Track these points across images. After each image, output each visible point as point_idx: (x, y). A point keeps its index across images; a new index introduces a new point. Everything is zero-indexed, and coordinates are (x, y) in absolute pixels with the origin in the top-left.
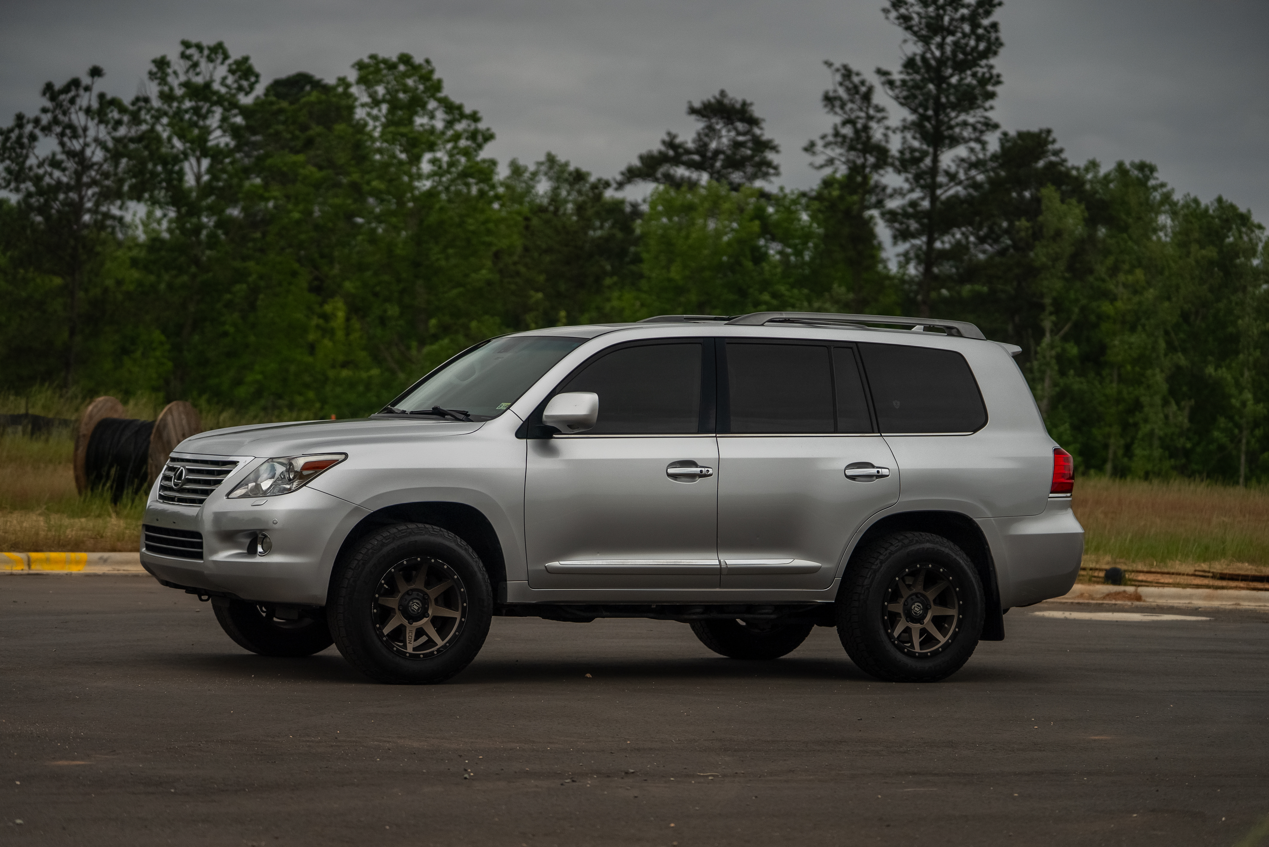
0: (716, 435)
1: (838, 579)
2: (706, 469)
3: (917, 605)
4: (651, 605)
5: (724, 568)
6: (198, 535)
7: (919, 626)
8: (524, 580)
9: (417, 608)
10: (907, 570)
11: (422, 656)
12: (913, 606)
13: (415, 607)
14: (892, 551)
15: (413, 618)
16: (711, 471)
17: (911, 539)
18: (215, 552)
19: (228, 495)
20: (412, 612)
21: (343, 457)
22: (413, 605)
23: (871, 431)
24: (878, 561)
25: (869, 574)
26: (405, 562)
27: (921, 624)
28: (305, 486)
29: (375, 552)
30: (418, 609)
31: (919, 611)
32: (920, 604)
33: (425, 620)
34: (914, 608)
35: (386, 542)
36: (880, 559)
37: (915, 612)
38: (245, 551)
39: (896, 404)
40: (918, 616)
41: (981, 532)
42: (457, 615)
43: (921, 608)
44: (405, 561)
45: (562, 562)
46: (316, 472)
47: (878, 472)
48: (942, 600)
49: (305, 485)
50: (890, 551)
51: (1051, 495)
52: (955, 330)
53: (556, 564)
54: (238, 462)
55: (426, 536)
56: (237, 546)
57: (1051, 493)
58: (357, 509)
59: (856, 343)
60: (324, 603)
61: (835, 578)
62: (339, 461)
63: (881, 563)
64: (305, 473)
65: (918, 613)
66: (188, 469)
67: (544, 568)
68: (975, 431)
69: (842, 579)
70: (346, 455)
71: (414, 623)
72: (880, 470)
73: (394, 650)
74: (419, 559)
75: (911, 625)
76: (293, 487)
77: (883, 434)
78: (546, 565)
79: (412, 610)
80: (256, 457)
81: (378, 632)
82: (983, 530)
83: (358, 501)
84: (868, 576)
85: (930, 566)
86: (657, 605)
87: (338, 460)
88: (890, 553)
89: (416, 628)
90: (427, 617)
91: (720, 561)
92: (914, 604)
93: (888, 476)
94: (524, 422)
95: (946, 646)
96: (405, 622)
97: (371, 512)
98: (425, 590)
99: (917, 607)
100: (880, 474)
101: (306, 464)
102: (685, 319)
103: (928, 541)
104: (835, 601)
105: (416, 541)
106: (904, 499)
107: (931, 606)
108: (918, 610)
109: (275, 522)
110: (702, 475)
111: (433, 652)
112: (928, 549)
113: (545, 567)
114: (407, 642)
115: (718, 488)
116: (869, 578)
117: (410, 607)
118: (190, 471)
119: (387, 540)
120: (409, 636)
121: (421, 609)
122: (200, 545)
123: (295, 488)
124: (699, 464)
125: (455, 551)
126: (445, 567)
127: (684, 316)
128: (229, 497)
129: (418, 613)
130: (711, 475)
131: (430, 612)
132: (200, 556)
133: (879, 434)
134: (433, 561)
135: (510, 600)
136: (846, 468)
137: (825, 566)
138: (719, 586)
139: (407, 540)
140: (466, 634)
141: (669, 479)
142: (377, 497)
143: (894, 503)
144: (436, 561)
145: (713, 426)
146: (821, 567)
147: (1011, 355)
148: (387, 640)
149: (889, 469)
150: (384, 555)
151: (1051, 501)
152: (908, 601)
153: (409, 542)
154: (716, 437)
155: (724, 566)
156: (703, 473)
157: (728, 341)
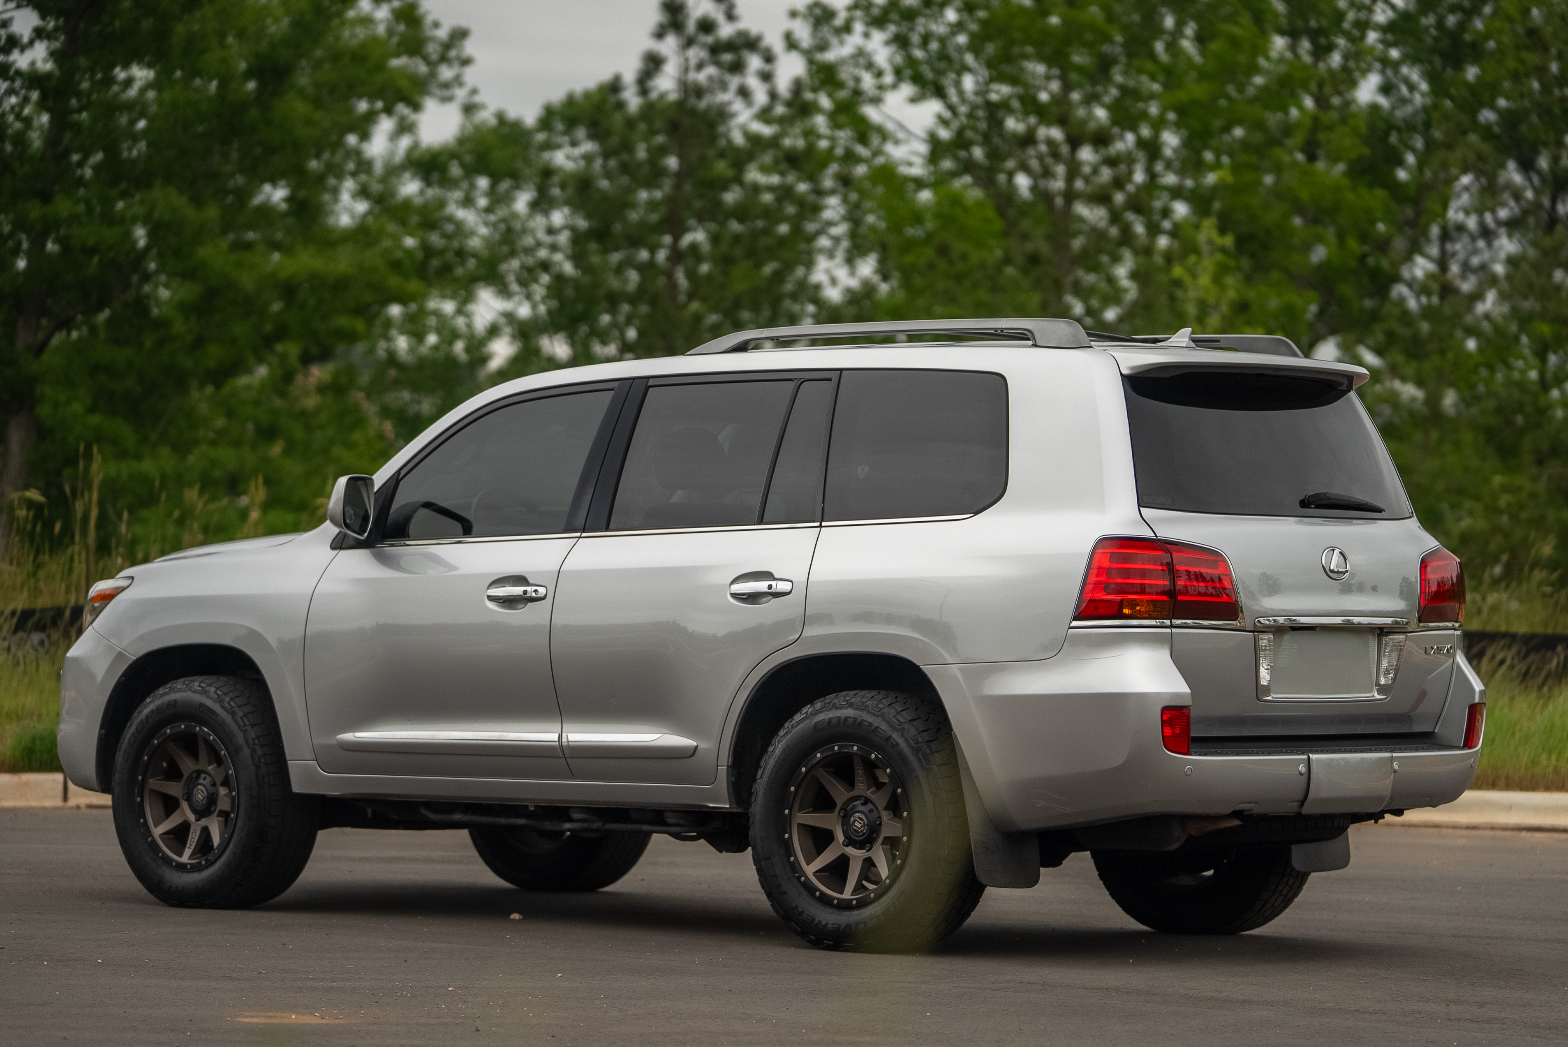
1: (723, 769)
2: (534, 588)
4: (527, 806)
5: (566, 747)
7: (863, 854)
8: (310, 759)
9: (202, 798)
10: (819, 755)
13: (199, 796)
16: (542, 591)
20: (196, 803)
21: (130, 582)
22: (197, 794)
26: (168, 731)
27: (867, 851)
28: (92, 624)
30: (204, 799)
31: (862, 827)
34: (854, 822)
39: (863, 470)
40: (861, 837)
41: (936, 690)
43: (864, 823)
45: (357, 734)
46: (103, 605)
49: (93, 622)
51: (1075, 623)
53: (349, 736)
57: (1076, 618)
58: (120, 656)
59: (841, 369)
60: (96, 786)
61: (718, 766)
62: (124, 588)
64: (96, 605)
68: (976, 513)
69: (728, 768)
70: (132, 578)
71: (201, 820)
72: (774, 583)
74: (183, 727)
75: (850, 851)
77: (824, 524)
78: (337, 738)
79: (197, 800)
82: (937, 687)
83: (123, 645)
86: (534, 806)
89: (202, 827)
90: (215, 812)
91: (560, 737)
93: (790, 593)
96: (191, 818)
97: (131, 658)
100: (774, 590)
104: (728, 805)
105: (175, 701)
106: (810, 632)
107: (882, 819)
112: (846, 718)
113: (337, 741)
114: (187, 847)
115: (551, 620)
117: (194, 797)
120: (192, 838)
124: (531, 581)
126: (211, 738)
129: (204, 805)
130: (544, 598)
134: (198, 729)
135: (296, 789)
136: (733, 582)
137: (703, 746)
138: (573, 776)
139: (167, 698)
140: (235, 837)
141: (491, 605)
142: (141, 638)
143: (793, 640)
144: (201, 729)
145: (580, 520)
146: (696, 747)
147: (1125, 372)
148: (154, 841)
149: (792, 582)
150: (142, 720)
151: (1073, 635)
152: (845, 810)
153: (169, 702)
154: (580, 537)
155: (566, 744)
156: (528, 595)
157: (651, 382)
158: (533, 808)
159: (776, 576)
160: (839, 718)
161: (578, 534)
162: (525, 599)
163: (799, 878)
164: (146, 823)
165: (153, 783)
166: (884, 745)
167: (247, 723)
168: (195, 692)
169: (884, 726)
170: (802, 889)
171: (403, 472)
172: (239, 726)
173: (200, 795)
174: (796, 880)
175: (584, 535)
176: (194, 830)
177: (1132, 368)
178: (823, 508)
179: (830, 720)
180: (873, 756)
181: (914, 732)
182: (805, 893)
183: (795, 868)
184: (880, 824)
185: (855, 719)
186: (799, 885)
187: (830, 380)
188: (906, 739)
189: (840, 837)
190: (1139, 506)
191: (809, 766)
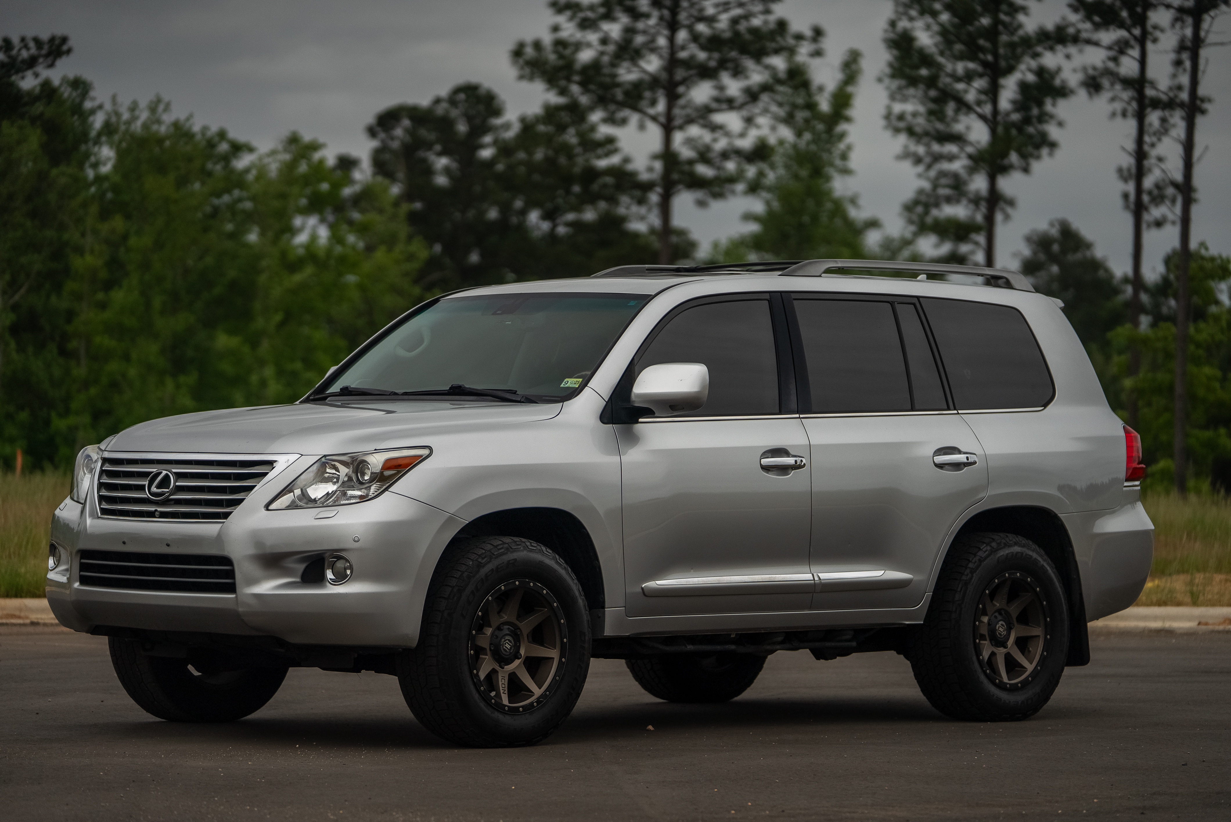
0: (799, 416)
1: (928, 595)
2: (800, 459)
3: (1001, 625)
5: (818, 584)
6: (227, 561)
7: (1003, 650)
8: (622, 606)
9: (509, 647)
10: (996, 581)
11: (521, 709)
12: (998, 626)
13: (507, 645)
14: (981, 557)
15: (503, 660)
16: (804, 461)
17: (998, 541)
18: (255, 581)
19: (267, 507)
20: (504, 652)
21: (426, 452)
22: (505, 644)
23: (946, 407)
24: (968, 571)
25: (960, 586)
26: (503, 588)
27: (1005, 647)
28: (387, 491)
29: (471, 575)
30: (511, 648)
32: (1004, 624)
33: (517, 662)
35: (483, 561)
36: (970, 568)
37: (999, 633)
38: (298, 580)
39: (967, 373)
40: (1002, 638)
41: (1066, 531)
42: (554, 654)
43: (1005, 628)
44: (503, 586)
45: (659, 582)
46: (399, 472)
47: (967, 458)
48: (1024, 619)
49: (386, 489)
50: (979, 558)
51: (1126, 484)
52: (1004, 280)
53: (653, 584)
54: (275, 461)
55: (525, 552)
56: (286, 572)
57: (1126, 481)
58: (451, 520)
59: (917, 297)
60: (414, 643)
61: (926, 593)
62: (424, 457)
63: (973, 571)
64: (387, 473)
65: (1002, 634)
66: (175, 473)
67: (641, 590)
68: (1046, 405)
69: (933, 594)
70: (431, 449)
71: (506, 667)
72: (968, 456)
73: (492, 703)
74: (517, 583)
75: (996, 649)
76: (371, 492)
77: (960, 412)
78: (643, 586)
79: (504, 650)
80: (302, 455)
81: (475, 680)
82: (1068, 529)
83: (452, 508)
84: (959, 590)
85: (1018, 574)
87: (422, 456)
88: (979, 560)
89: (508, 673)
90: (519, 659)
91: (813, 576)
92: (997, 623)
93: (975, 463)
94: (607, 402)
95: (1035, 674)
96: (497, 666)
97: (466, 523)
98: (517, 623)
99: (1001, 627)
100: (969, 461)
101: (388, 461)
102: (647, 270)
103: (1016, 544)
104: (924, 622)
105: (515, 560)
106: (992, 491)
107: (1014, 624)
108: (1002, 630)
109: (356, 539)
110: (797, 467)
111: (532, 703)
112: (1017, 553)
113: (642, 588)
114: (501, 693)
115: (811, 483)
116: (960, 591)
117: (502, 646)
118: (179, 476)
119: (483, 559)
120: (502, 684)
121: (513, 648)
122: (231, 574)
123: (374, 494)
124: (792, 452)
125: (555, 571)
126: (544, 592)
127: (645, 267)
128: (270, 508)
129: (511, 653)
130: (805, 466)
131: (522, 652)
132: (231, 588)
133: (956, 412)
134: (531, 584)
135: (607, 632)
136: (935, 454)
137: (916, 578)
138: (811, 607)
141: (764, 472)
142: (472, 504)
143: (983, 497)
145: (794, 404)
146: (913, 579)
149: (976, 455)
151: (1127, 491)
154: (800, 418)
155: (818, 581)
156: (798, 464)
157: (794, 296)
158: (734, 636)
159: (962, 451)
175: (801, 416)
176: (502, 677)
185: (1022, 553)
186: (985, 676)
187: (915, 304)
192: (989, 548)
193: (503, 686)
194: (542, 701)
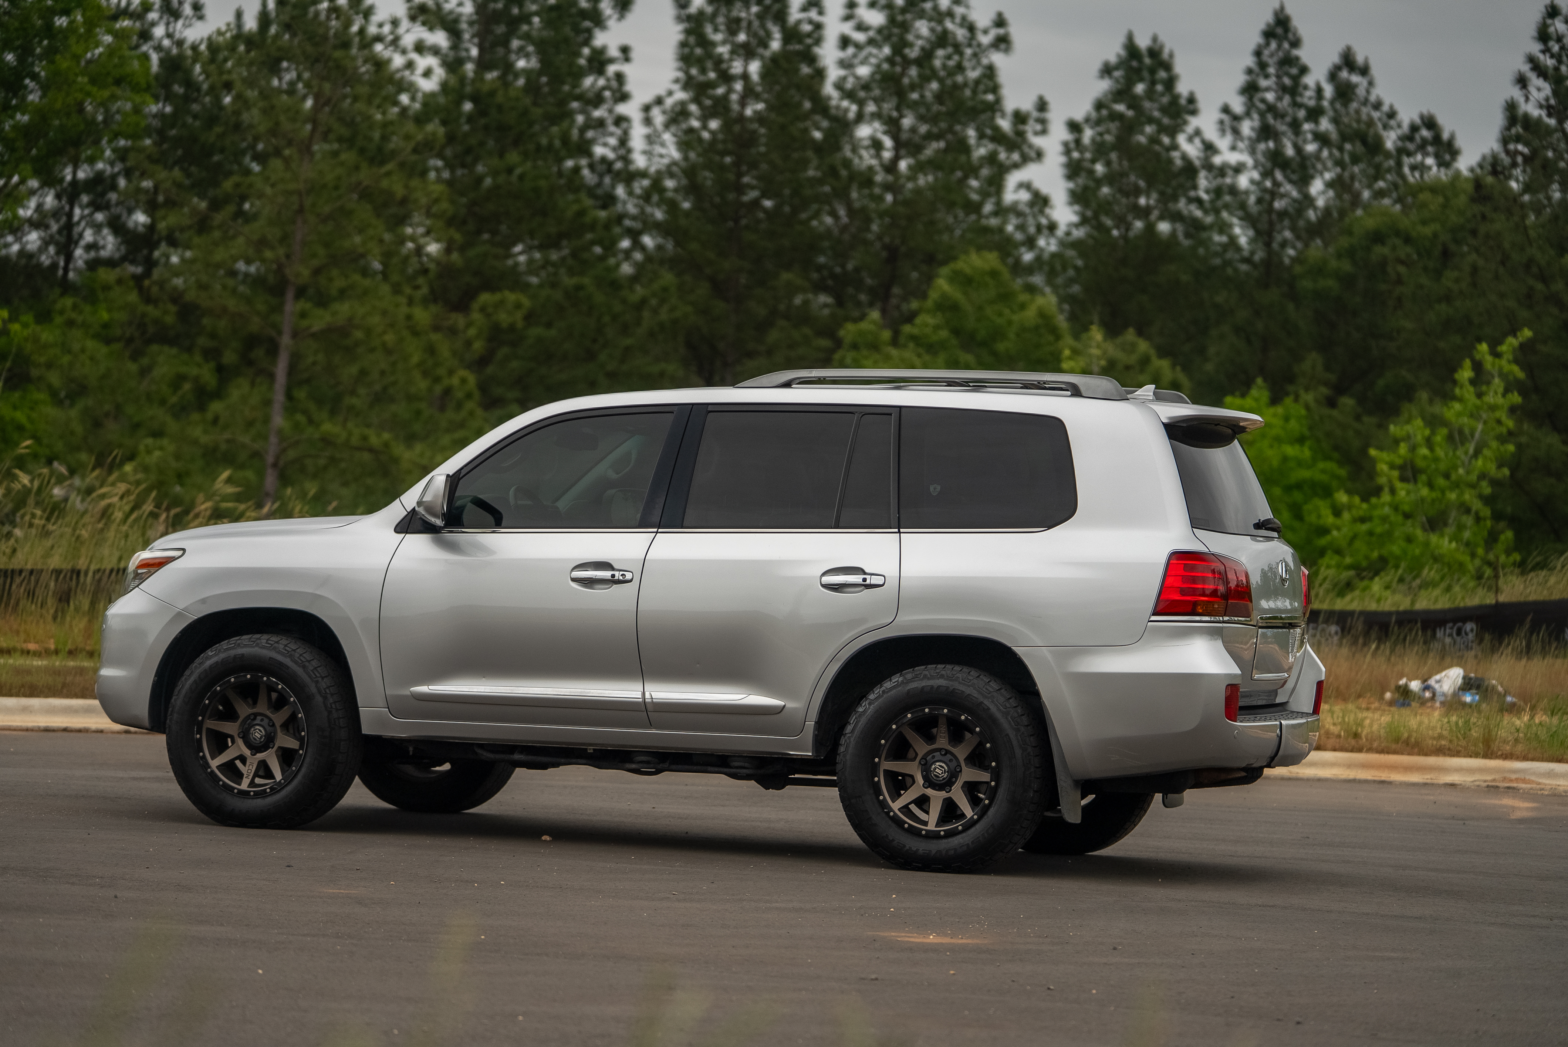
0: (657, 530)
1: (811, 724)
2: (623, 573)
3: (940, 766)
4: (586, 749)
5: (649, 702)
7: (943, 794)
8: (383, 707)
9: (259, 736)
10: (909, 716)
11: (252, 793)
12: (933, 766)
15: (256, 749)
16: (629, 576)
20: (255, 740)
21: (180, 553)
22: (255, 733)
26: (233, 680)
27: (947, 792)
28: (139, 587)
30: (261, 737)
31: (942, 773)
32: (943, 765)
33: (271, 751)
34: (935, 769)
37: (935, 775)
39: (935, 489)
40: (942, 781)
41: (1024, 663)
43: (944, 770)
44: (232, 678)
45: (431, 687)
46: (151, 571)
47: (865, 580)
49: (138, 585)
51: (1153, 618)
53: (423, 689)
55: (256, 648)
57: (1154, 614)
58: (179, 615)
59: (900, 407)
60: (146, 724)
61: (807, 722)
64: (139, 571)
65: (942, 776)
67: (411, 694)
68: (1050, 527)
69: (816, 724)
70: (184, 550)
71: (258, 754)
72: (868, 577)
73: (219, 784)
74: (249, 676)
75: (930, 792)
77: (901, 530)
78: (411, 689)
79: (255, 738)
82: (1027, 665)
83: (182, 605)
86: (594, 749)
87: (176, 557)
89: (258, 760)
90: (272, 748)
91: (644, 694)
92: (935, 763)
93: (883, 585)
94: (409, 513)
96: (247, 752)
97: (195, 618)
98: (270, 714)
99: (939, 769)
100: (868, 582)
101: (140, 561)
103: (943, 676)
104: (811, 754)
105: (243, 655)
106: (904, 617)
107: (962, 767)
108: (940, 772)
110: (617, 581)
112: (939, 687)
113: (411, 692)
114: (244, 777)
115: (638, 599)
117: (252, 735)
120: (248, 769)
121: (265, 738)
124: (616, 567)
125: (288, 667)
126: (280, 687)
129: (261, 742)
130: (631, 581)
131: (277, 742)
133: (896, 530)
134: (265, 679)
135: (366, 730)
136: (824, 574)
137: (791, 705)
138: (651, 725)
139: (232, 653)
140: (303, 770)
141: (574, 585)
142: (203, 601)
143: (888, 622)
144: (268, 679)
145: (656, 519)
146: (785, 706)
147: (1165, 421)
148: (212, 772)
149: (884, 576)
150: (205, 670)
151: (1152, 627)
152: (926, 759)
153: (235, 656)
154: (657, 532)
155: (650, 700)
156: (616, 578)
157: (710, 408)
158: (592, 751)
159: (867, 571)
160: (932, 687)
161: (655, 530)
162: (613, 581)
163: (888, 814)
164: (204, 757)
165: (210, 724)
166: (976, 710)
167: (318, 675)
168: (263, 647)
169: (975, 694)
170: (890, 822)
171: (463, 472)
172: (310, 677)
173: (258, 733)
174: (884, 815)
175: (660, 530)
176: (250, 762)
177: (1170, 418)
178: (899, 517)
179: (923, 688)
180: (963, 718)
181: (1002, 699)
182: (893, 825)
183: (883, 805)
184: (961, 771)
186: (888, 819)
187: (891, 414)
188: (996, 705)
189: (920, 780)
190: (1192, 527)
191: (900, 724)
192: (901, 679)
193: (249, 771)
194: (276, 789)
